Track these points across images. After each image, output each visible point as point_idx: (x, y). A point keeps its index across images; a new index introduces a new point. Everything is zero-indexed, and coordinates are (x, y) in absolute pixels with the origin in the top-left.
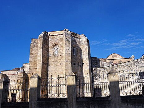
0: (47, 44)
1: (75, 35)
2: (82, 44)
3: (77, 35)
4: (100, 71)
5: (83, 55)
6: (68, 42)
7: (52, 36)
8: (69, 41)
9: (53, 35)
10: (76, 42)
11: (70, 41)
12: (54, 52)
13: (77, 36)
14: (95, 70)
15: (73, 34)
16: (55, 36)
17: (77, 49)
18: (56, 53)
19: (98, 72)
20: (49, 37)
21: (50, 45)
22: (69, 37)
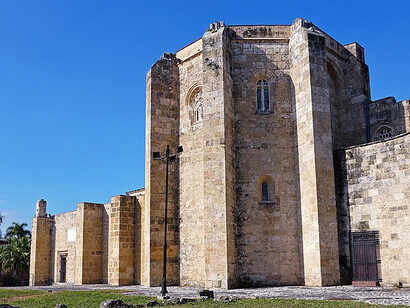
0: (170, 96)
1: (263, 32)
2: (295, 62)
3: (275, 29)
4: (373, 157)
5: (297, 104)
6: (213, 72)
7: (186, 61)
8: (217, 67)
9: (189, 59)
10: (266, 61)
11: (221, 64)
12: (194, 117)
13: (271, 35)
14: (352, 157)
15: (254, 32)
16: (194, 61)
17: (275, 86)
18: (200, 119)
19: (364, 164)
20: (180, 67)
21: (183, 96)
22: (216, 53)
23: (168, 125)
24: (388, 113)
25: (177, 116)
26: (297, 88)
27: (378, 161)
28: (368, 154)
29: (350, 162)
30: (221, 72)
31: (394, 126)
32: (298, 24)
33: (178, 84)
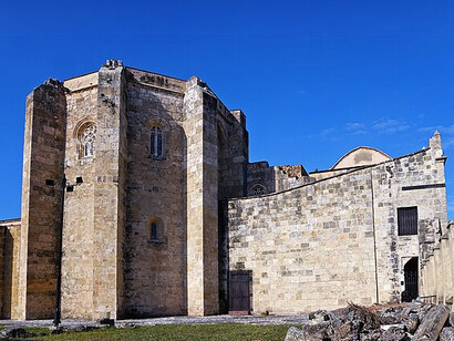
1: (161, 82)
2: (189, 116)
3: (171, 81)
4: (252, 209)
5: (189, 155)
6: (109, 110)
7: (75, 92)
8: (113, 105)
9: (79, 91)
10: (162, 110)
12: (82, 152)
13: (167, 86)
14: (233, 207)
15: (152, 80)
16: (85, 94)
17: (168, 135)
18: (89, 155)
19: (244, 215)
20: (68, 97)
21: (70, 128)
22: (113, 91)
23: (52, 156)
24: (263, 174)
25: (63, 148)
26: (189, 140)
27: (256, 213)
28: (247, 207)
29: (231, 212)
30: (118, 111)
31: (266, 186)
32: (194, 82)
33: (65, 114)
